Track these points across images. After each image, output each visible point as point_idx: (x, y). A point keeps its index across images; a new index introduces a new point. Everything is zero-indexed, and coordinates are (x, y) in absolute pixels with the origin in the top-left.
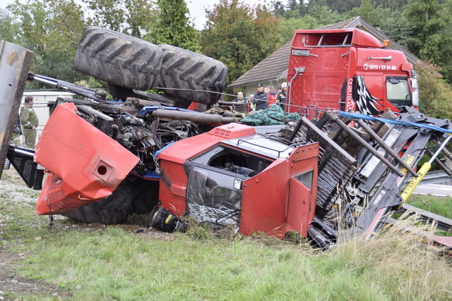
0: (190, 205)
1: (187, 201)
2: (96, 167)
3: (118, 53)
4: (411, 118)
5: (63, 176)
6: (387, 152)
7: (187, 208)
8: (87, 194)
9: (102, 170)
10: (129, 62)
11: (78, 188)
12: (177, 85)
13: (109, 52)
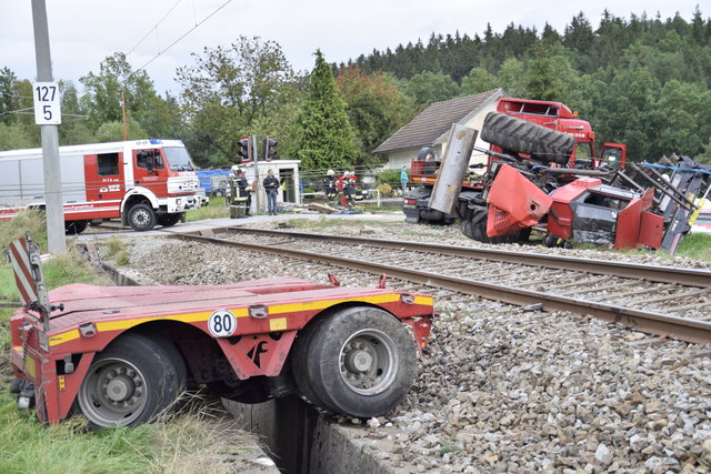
0: (575, 231)
1: (572, 229)
2: (529, 205)
3: (517, 129)
4: (687, 165)
5: (511, 211)
6: (675, 191)
7: (572, 234)
8: (524, 223)
9: (533, 207)
10: (524, 136)
11: (519, 219)
12: (545, 151)
13: (511, 129)
